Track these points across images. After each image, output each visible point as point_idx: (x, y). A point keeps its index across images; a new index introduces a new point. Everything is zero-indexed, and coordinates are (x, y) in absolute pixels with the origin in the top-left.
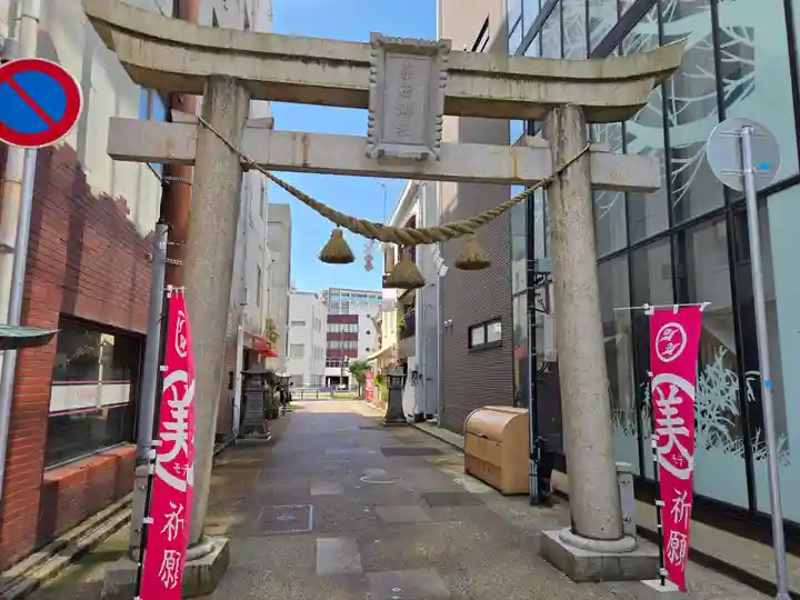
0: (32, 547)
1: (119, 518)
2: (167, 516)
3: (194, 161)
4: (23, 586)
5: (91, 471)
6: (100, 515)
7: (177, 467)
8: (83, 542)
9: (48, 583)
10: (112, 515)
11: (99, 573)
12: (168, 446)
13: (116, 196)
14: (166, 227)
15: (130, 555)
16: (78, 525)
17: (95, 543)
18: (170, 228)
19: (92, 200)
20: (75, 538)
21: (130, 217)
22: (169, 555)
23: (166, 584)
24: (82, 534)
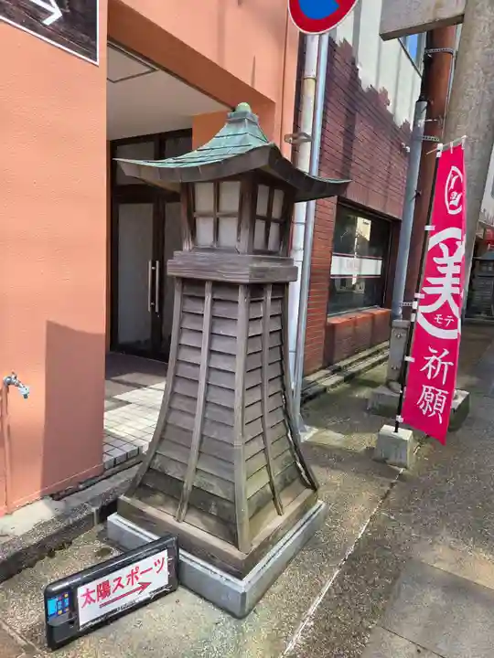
0: (320, 365)
1: (374, 359)
2: (427, 358)
3: (463, 15)
4: (316, 388)
5: (355, 322)
6: (362, 355)
7: (438, 318)
8: (352, 370)
9: (332, 390)
10: (370, 356)
11: (364, 393)
12: (431, 299)
13: (379, 89)
14: (425, 104)
15: (387, 385)
16: (348, 357)
17: (359, 372)
18: (429, 103)
19: (362, 93)
20: (346, 366)
21: (390, 108)
22: (427, 390)
23: (424, 412)
24: (350, 365)
